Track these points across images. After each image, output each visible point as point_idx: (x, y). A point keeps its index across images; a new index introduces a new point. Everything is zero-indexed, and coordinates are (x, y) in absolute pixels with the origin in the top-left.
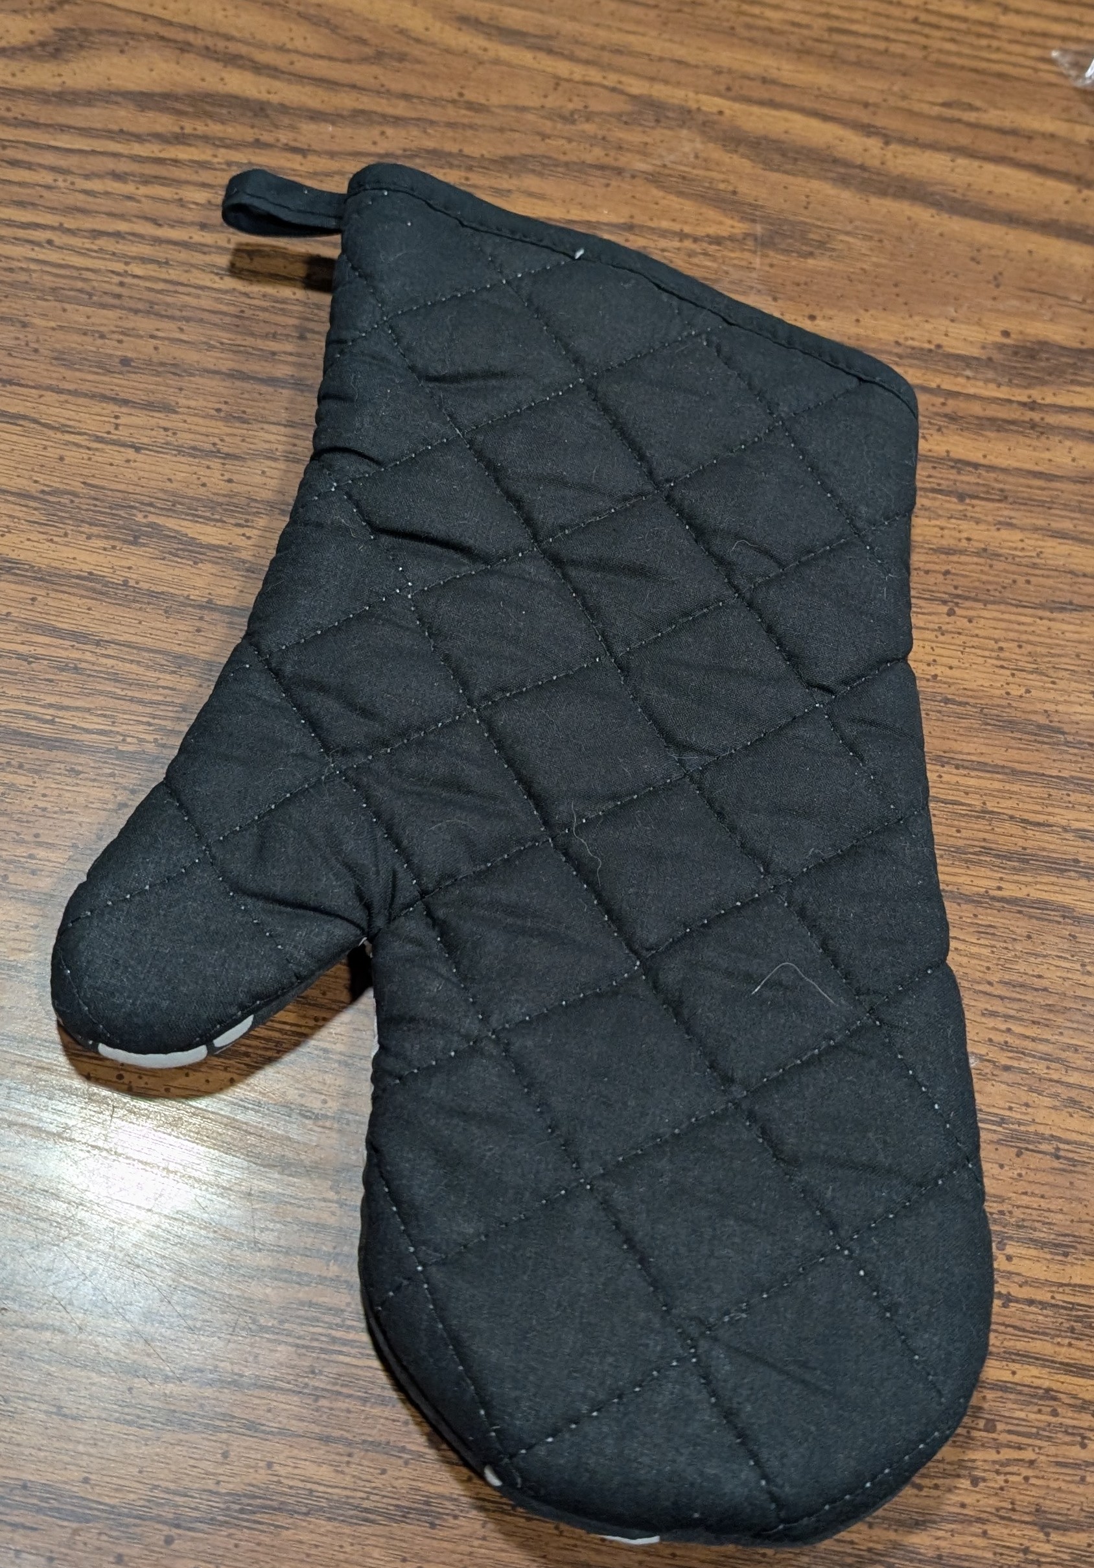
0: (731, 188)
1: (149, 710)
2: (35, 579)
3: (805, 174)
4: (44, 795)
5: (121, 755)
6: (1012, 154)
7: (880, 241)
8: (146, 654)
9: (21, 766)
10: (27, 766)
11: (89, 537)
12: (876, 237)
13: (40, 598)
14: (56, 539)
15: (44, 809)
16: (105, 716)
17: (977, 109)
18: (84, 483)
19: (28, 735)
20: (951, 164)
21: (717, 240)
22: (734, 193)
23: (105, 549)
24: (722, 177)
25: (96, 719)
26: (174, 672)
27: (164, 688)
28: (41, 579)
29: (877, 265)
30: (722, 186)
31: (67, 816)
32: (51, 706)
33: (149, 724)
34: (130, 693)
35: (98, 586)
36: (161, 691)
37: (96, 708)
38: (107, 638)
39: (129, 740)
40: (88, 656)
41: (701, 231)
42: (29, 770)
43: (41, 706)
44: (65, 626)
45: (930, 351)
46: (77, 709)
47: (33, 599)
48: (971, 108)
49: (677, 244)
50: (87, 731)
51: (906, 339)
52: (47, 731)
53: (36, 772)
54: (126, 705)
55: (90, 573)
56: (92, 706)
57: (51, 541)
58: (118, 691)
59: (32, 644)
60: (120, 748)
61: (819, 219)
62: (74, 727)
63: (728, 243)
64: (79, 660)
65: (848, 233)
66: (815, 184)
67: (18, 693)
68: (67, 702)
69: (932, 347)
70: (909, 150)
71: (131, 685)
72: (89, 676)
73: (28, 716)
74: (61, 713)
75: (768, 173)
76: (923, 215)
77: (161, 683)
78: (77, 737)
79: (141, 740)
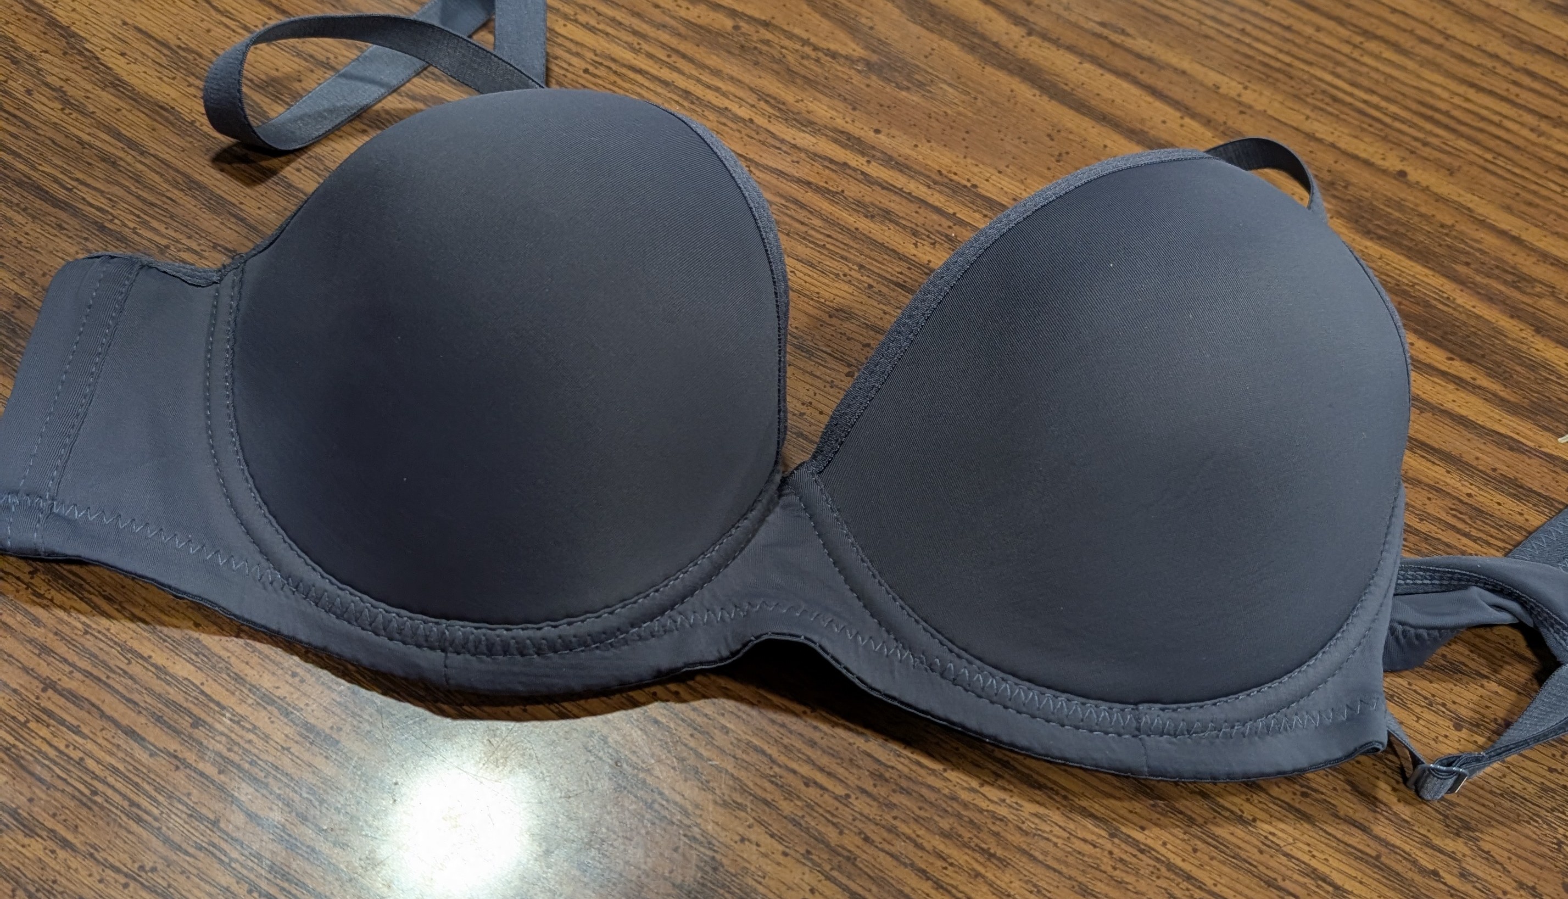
0: (871, 24)
1: (145, 208)
2: (130, 98)
3: (942, 35)
4: (27, 234)
5: (102, 228)
6: (1137, 74)
7: (976, 99)
8: (171, 171)
9: (25, 210)
10: (29, 211)
11: (190, 85)
12: (974, 94)
13: (124, 111)
14: (165, 78)
15: (20, 242)
16: (110, 200)
17: (1128, 35)
18: (213, 51)
19: (47, 192)
20: (1077, 65)
21: (834, 55)
22: (871, 28)
23: (195, 96)
24: (869, 14)
25: (103, 200)
26: (182, 190)
27: (168, 198)
28: (135, 100)
29: (959, 114)
30: (864, 21)
31: (32, 253)
32: (77, 180)
33: (138, 217)
34: (140, 192)
35: (171, 118)
36: (164, 199)
37: (108, 193)
38: (152, 151)
39: (116, 221)
40: (129, 159)
41: (823, 44)
42: (30, 215)
43: (70, 178)
44: (128, 134)
45: (965, 186)
46: (95, 189)
47: (119, 110)
48: (1123, 32)
49: (798, 47)
50: (91, 205)
51: (950, 172)
52: (61, 194)
53: (34, 217)
54: (130, 198)
55: (173, 108)
56: (107, 190)
57: (160, 79)
58: (133, 188)
59: (96, 137)
60: (106, 224)
61: (931, 68)
62: (84, 199)
63: (843, 60)
64: (121, 159)
65: (950, 85)
66: (945, 43)
67: (60, 163)
68: (90, 181)
69: (969, 185)
70: (1046, 44)
71: (145, 187)
72: (120, 171)
73: (56, 180)
74: (80, 187)
75: (910, 24)
76: (1026, 92)
77: (168, 194)
78: (81, 206)
79: (125, 225)
